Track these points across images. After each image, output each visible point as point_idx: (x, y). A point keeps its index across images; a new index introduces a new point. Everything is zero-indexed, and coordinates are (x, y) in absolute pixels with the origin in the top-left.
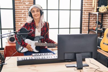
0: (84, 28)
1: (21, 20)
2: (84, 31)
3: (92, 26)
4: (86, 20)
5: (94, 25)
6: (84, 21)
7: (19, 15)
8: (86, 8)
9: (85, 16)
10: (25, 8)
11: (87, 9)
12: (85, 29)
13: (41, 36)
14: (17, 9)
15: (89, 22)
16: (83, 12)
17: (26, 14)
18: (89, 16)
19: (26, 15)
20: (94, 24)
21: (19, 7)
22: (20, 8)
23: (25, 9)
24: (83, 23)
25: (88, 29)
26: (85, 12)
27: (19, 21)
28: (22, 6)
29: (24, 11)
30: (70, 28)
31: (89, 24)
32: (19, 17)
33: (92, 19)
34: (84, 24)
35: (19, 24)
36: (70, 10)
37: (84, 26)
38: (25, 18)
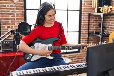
0: (83, 32)
1: (9, 23)
2: (84, 35)
3: (92, 28)
4: (86, 23)
5: (95, 28)
6: (84, 23)
7: (6, 16)
9: (85, 17)
10: (14, 7)
11: (87, 9)
12: (84, 32)
14: (3, 8)
15: (89, 25)
16: (83, 12)
17: (14, 14)
18: (89, 18)
19: (14, 16)
22: (7, 7)
23: (14, 9)
24: (82, 26)
25: (87, 33)
26: (85, 12)
27: (5, 24)
28: (10, 5)
29: (12, 10)
30: (67, 32)
31: (89, 27)
32: (5, 19)
33: (93, 21)
35: (6, 27)
36: (68, 10)
37: (83, 29)
38: (14, 20)
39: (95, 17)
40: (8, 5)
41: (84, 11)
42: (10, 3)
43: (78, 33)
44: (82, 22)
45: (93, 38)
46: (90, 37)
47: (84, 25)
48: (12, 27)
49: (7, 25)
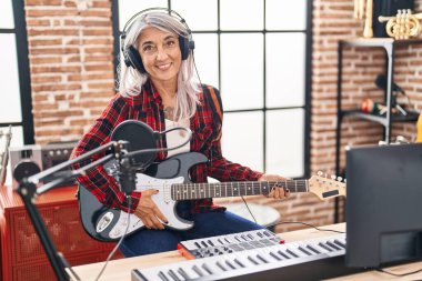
0: (319, 107)
1: (59, 83)
2: (322, 119)
3: (351, 94)
4: (329, 74)
5: (360, 93)
6: (321, 75)
7: (49, 60)
8: (328, 21)
9: (324, 54)
10: (76, 28)
11: (331, 25)
12: (324, 110)
14: (38, 33)
15: (340, 82)
16: (316, 38)
17: (78, 52)
18: (340, 57)
19: (78, 59)
20: (356, 90)
21: (48, 23)
22: (52, 27)
23: (76, 33)
24: (315, 87)
25: (334, 110)
26: (326, 38)
27: (49, 89)
28: (62, 20)
29: (70, 38)
30: (265, 109)
31: (339, 90)
32: (47, 70)
33: (352, 68)
34: (320, 91)
35: (51, 100)
36: (264, 32)
37: (320, 99)
38: (77, 74)
39: (360, 54)
40: (57, 18)
41: (322, 34)
42: (62, 13)
43: (300, 114)
44: (316, 71)
45: (355, 129)
46: (344, 126)
47: (321, 83)
48: (72, 97)
49: (54, 90)
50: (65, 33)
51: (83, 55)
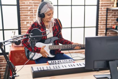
0: (100, 27)
1: (28, 19)
2: (101, 30)
3: (110, 24)
4: (103, 18)
6: (101, 18)
7: (25, 13)
8: (103, 2)
9: (102, 12)
10: (32, 4)
11: (104, 4)
12: (102, 28)
13: (54, 36)
14: (22, 6)
15: (107, 20)
16: (100, 7)
17: (32, 11)
18: (107, 13)
19: (32, 13)
20: (112, 22)
21: (25, 3)
22: (26, 4)
23: (32, 6)
24: (99, 21)
25: (105, 28)
26: (103, 7)
27: (25, 20)
28: (28, 2)
29: (30, 7)
30: (84, 27)
31: (106, 22)
32: (24, 15)
33: (111, 16)
34: (101, 22)
35: (25, 23)
37: (101, 25)
38: (32, 16)
39: (113, 12)
41: (102, 6)
43: (95, 29)
44: (100, 17)
45: (111, 33)
46: (107, 33)
47: (101, 20)
48: (31, 23)
49: (26, 21)
50: (29, 5)
51: (34, 11)
